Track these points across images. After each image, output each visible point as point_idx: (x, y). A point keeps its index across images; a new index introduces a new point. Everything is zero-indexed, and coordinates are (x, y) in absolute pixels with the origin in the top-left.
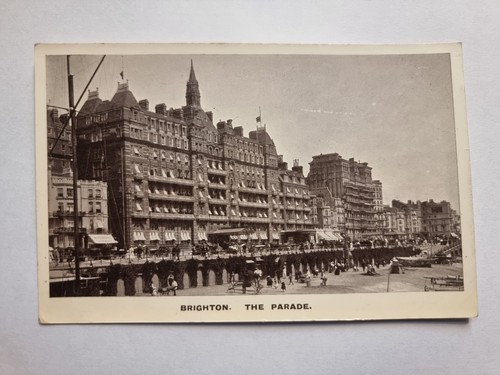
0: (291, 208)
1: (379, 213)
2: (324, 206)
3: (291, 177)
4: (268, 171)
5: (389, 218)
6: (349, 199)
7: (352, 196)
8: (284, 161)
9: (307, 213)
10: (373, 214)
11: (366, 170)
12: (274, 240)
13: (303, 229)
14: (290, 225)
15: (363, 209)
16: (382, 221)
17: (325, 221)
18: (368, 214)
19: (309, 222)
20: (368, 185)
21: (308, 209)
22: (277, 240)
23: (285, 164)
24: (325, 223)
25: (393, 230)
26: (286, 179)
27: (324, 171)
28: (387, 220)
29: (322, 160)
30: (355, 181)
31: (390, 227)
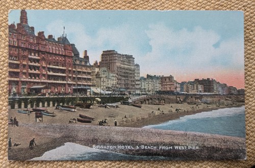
0: (80, 77)
1: (138, 81)
3: (81, 61)
4: (66, 58)
5: (143, 83)
9: (90, 79)
10: (134, 81)
11: (131, 59)
14: (79, 85)
16: (139, 85)
19: (91, 84)
20: (132, 67)
21: (90, 77)
25: (144, 89)
26: (78, 62)
27: (108, 58)
28: (141, 84)
29: (107, 53)
30: (124, 64)
31: (143, 88)
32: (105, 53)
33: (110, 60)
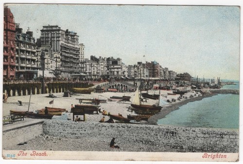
0: (23, 56)
1: (82, 63)
2: (46, 56)
3: (24, 38)
4: (9, 32)
5: (88, 66)
6: (64, 54)
7: (65, 52)
8: (20, 27)
9: (34, 60)
10: (78, 63)
11: (75, 37)
12: (11, 76)
13: (31, 70)
14: (22, 68)
15: (72, 60)
16: (83, 68)
17: (46, 66)
18: (75, 63)
19: (35, 66)
20: (76, 46)
21: (34, 58)
22: (13, 76)
23: (21, 29)
24: (46, 67)
25: (89, 73)
26: (21, 39)
27: (50, 35)
28: (86, 67)
29: (48, 29)
30: (68, 43)
31: (88, 71)
32: (45, 29)
33: (57, 37)
